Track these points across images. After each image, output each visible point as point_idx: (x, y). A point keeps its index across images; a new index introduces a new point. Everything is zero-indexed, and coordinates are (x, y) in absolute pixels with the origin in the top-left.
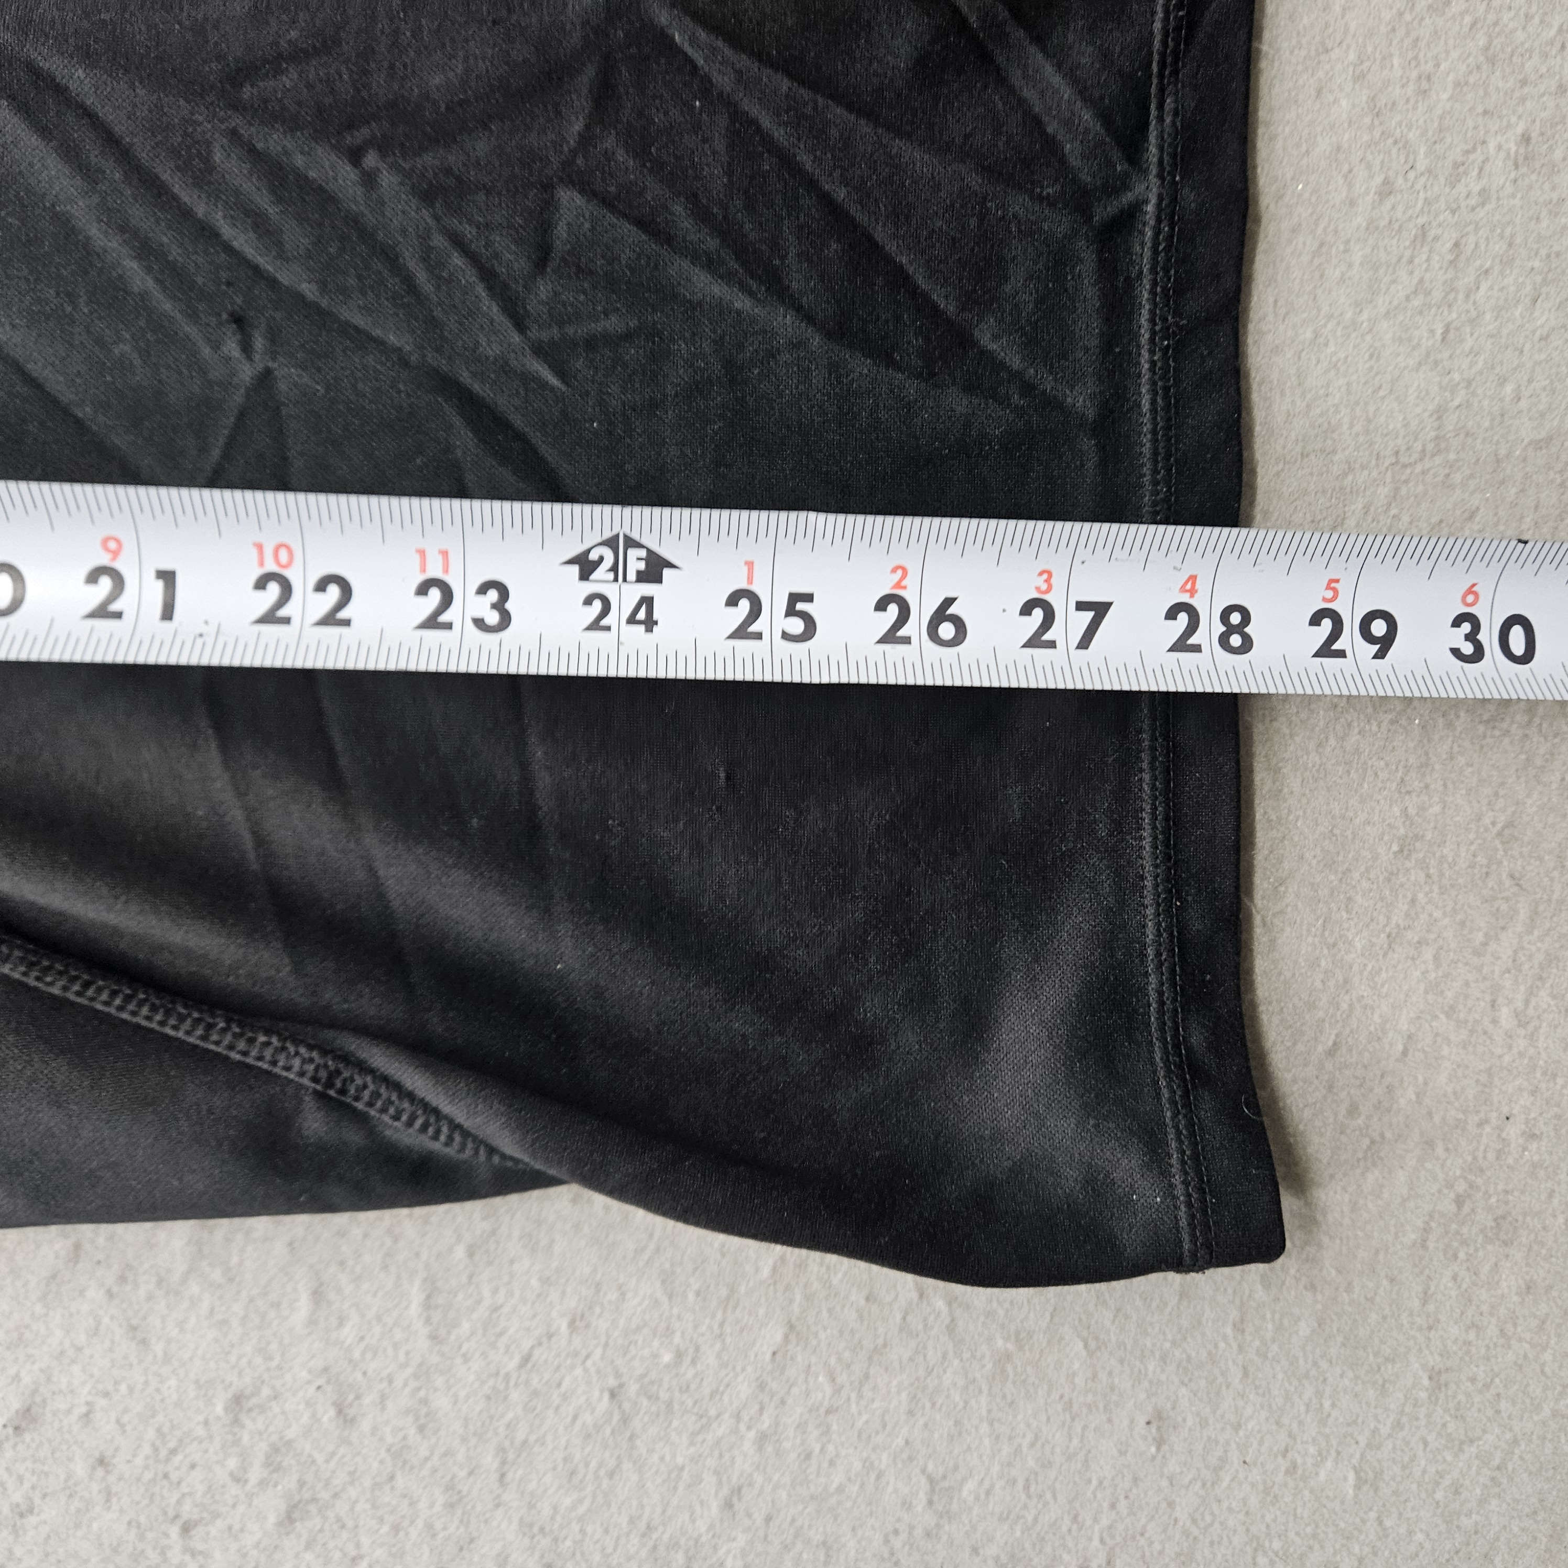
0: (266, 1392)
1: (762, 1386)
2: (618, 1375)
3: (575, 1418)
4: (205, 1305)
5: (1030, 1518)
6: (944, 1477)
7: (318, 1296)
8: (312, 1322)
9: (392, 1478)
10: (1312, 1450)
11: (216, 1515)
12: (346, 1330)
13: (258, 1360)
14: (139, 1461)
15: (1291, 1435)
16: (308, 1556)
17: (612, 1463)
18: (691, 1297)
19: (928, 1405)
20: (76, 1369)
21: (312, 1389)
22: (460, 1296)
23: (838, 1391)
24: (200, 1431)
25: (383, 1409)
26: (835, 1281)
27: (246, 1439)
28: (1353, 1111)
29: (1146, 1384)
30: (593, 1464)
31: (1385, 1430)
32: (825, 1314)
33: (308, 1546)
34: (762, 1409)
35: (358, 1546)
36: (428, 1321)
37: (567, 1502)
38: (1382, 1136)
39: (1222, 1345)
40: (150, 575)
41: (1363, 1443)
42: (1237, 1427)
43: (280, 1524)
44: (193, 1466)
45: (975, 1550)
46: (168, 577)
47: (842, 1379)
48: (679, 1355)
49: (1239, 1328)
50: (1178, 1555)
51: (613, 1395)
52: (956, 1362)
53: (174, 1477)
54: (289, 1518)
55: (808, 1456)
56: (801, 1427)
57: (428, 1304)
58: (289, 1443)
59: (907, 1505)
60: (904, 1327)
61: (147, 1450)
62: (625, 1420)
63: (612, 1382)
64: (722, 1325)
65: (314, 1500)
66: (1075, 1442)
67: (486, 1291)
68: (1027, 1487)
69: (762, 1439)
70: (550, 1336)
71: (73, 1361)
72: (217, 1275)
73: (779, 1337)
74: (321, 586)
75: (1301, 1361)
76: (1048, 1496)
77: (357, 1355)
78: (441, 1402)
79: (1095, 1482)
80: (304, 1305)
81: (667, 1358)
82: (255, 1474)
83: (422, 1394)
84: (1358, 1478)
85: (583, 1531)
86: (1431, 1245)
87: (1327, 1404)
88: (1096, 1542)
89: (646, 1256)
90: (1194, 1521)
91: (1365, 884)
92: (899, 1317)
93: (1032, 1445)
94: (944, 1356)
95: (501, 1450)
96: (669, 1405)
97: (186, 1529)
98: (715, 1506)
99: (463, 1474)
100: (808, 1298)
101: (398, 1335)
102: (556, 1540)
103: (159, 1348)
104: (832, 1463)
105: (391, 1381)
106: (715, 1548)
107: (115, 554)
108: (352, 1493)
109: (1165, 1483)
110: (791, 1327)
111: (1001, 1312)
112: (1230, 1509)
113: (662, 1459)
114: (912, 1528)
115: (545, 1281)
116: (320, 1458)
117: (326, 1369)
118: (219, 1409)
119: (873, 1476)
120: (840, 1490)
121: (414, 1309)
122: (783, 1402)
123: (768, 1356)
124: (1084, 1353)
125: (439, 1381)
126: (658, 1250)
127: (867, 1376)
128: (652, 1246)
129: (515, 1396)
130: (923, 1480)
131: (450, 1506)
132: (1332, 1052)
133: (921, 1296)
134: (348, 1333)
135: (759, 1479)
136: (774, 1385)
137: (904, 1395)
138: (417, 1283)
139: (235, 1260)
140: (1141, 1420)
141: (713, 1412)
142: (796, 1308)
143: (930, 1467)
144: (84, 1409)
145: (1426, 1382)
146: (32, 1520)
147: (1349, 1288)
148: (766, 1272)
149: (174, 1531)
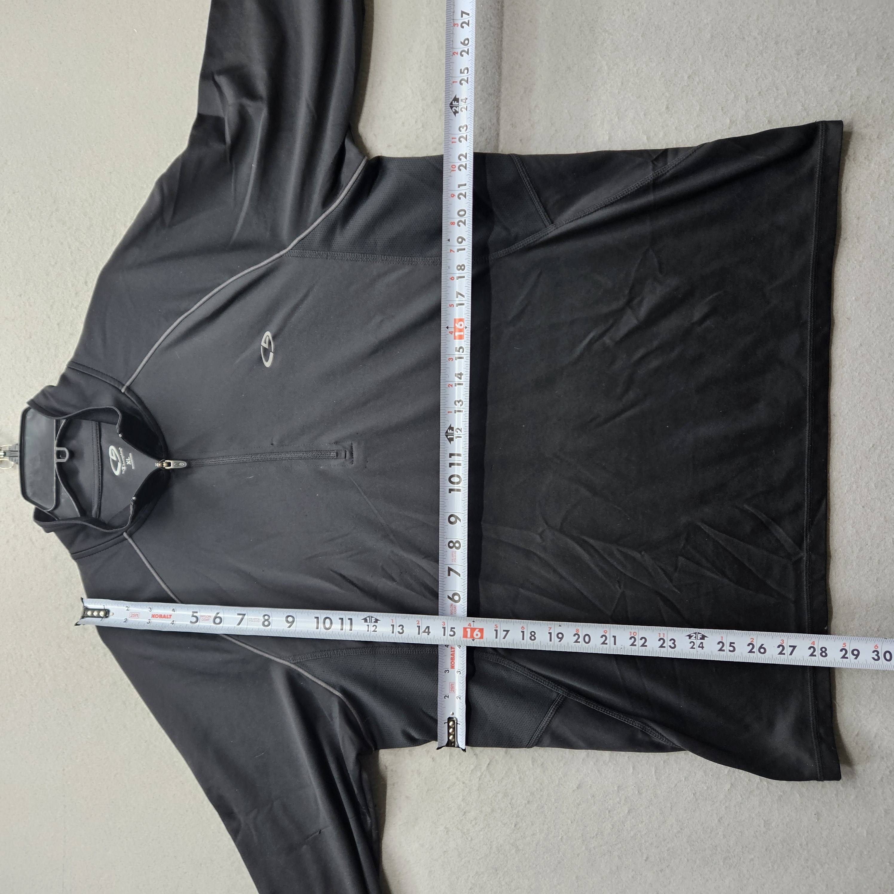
0: (624, 786)
1: (726, 796)
2: (695, 790)
3: (686, 799)
4: (612, 768)
5: (788, 832)
6: (768, 821)
7: (634, 768)
8: (633, 773)
9: (649, 807)
10: (856, 825)
11: (615, 810)
12: (639, 776)
13: (623, 780)
14: (600, 797)
15: (850, 821)
16: (633, 820)
17: (694, 809)
18: (710, 776)
19: (763, 805)
20: (588, 778)
21: (633, 787)
22: (662, 771)
23: (743, 799)
24: (612, 793)
25: (647, 792)
26: (741, 776)
27: (620, 795)
28: (863, 749)
29: (814, 806)
30: (690, 808)
31: (874, 822)
32: (739, 783)
33: (633, 818)
34: (726, 802)
35: (643, 819)
36: (656, 775)
37: (685, 816)
38: (871, 755)
39: (832, 799)
40: (612, 636)
41: (868, 824)
42: (837, 818)
43: (628, 813)
44: (610, 799)
45: (775, 838)
46: (614, 637)
47: (744, 797)
48: (708, 788)
49: (837, 795)
50: (823, 845)
51: (694, 795)
52: (770, 796)
53: (607, 801)
54: (629, 812)
55: (737, 812)
56: (735, 806)
57: (655, 772)
58: (628, 797)
59: (759, 826)
60: (757, 787)
61: (602, 795)
62: (697, 800)
63: (694, 792)
64: (717, 782)
65: (634, 809)
66: (798, 817)
67: (667, 771)
68: (787, 825)
69: (726, 807)
70: (680, 781)
71: (588, 776)
72: (614, 762)
73: (729, 786)
74: (641, 639)
75: (852, 804)
76: (792, 828)
77: (642, 781)
78: (659, 792)
79: (803, 826)
80: (631, 769)
81: (705, 788)
82: (623, 802)
83: (655, 790)
84: (867, 832)
85: (688, 822)
86: (884, 781)
87: (859, 815)
88: (804, 839)
89: (700, 767)
90: (827, 838)
91: (863, 698)
92: (756, 785)
93: (788, 816)
94: (767, 794)
95: (671, 803)
96: (706, 799)
97: (609, 812)
98: (717, 821)
99: (664, 807)
100: (736, 779)
101: (650, 777)
102: (683, 824)
103: (604, 775)
104: (742, 815)
105: (648, 787)
106: (717, 829)
107: (606, 633)
108: (641, 808)
109: (820, 828)
110: (732, 784)
111: (779, 786)
112: (836, 836)
113: (705, 809)
114: (760, 831)
115: (679, 770)
116: (635, 801)
117: (636, 783)
118: (616, 789)
119: (751, 819)
120: (744, 821)
121: (653, 772)
122: (730, 800)
123: (727, 790)
124: (799, 797)
125: (658, 788)
126: (703, 766)
127: (749, 797)
128: (701, 765)
129: (673, 792)
130: (763, 821)
131: (661, 813)
132: (857, 735)
133: (761, 781)
134: (640, 776)
135: (725, 816)
136: (729, 796)
137: (758, 802)
138: (654, 768)
139: (618, 759)
140: (813, 814)
141: (715, 801)
142: (733, 781)
143: (764, 818)
144: (590, 786)
145: (883, 812)
146: (581, 806)
147: (864, 789)
148: (726, 772)
149: (607, 812)
